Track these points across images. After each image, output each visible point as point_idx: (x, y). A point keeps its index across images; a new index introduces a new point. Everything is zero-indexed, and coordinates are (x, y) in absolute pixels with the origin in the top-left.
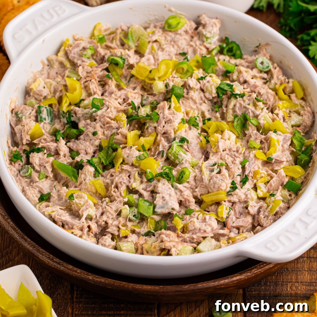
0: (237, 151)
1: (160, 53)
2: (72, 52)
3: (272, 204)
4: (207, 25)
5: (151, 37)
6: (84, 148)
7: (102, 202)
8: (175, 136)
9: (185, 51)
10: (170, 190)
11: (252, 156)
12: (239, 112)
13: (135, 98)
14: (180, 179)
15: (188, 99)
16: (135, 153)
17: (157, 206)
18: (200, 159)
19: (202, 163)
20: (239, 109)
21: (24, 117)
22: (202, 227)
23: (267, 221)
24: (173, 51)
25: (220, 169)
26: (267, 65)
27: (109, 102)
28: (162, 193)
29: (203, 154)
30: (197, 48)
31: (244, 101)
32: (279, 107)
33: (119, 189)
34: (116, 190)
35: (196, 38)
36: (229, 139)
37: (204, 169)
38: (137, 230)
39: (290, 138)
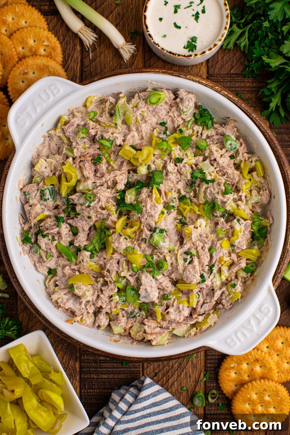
0: (207, 237)
1: (143, 125)
2: (68, 131)
3: (233, 294)
4: (184, 100)
5: (135, 112)
6: (81, 226)
7: (97, 282)
8: (155, 226)
9: (165, 121)
10: (151, 282)
11: (218, 245)
12: (209, 197)
13: (122, 180)
14: (159, 266)
15: (167, 180)
16: (122, 247)
17: (141, 296)
18: (175, 245)
19: (178, 251)
20: (209, 194)
21: (31, 199)
22: (177, 318)
23: (228, 304)
24: (154, 120)
25: (192, 259)
26: (235, 147)
27: (100, 195)
28: (145, 286)
29: (178, 235)
30: (175, 119)
31: (214, 189)
32: (242, 190)
33: (111, 273)
34: (108, 274)
35: (174, 109)
36: (200, 226)
37: (179, 257)
38: (125, 309)
39: (250, 224)
